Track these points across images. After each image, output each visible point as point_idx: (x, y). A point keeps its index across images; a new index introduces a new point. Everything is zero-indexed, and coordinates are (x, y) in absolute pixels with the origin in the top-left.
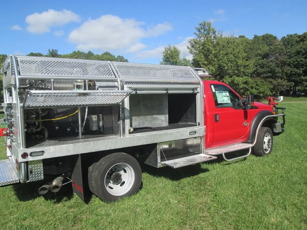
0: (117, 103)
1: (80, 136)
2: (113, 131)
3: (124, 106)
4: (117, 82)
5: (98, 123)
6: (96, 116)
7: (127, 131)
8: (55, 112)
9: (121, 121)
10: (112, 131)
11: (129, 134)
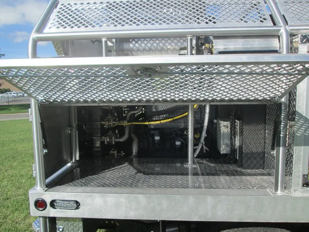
0: (272, 98)
1: (190, 163)
2: (264, 162)
3: (295, 106)
4: (279, 37)
5: (231, 139)
6: (228, 123)
7: (298, 177)
8: (154, 110)
10: (261, 162)
11: (303, 186)
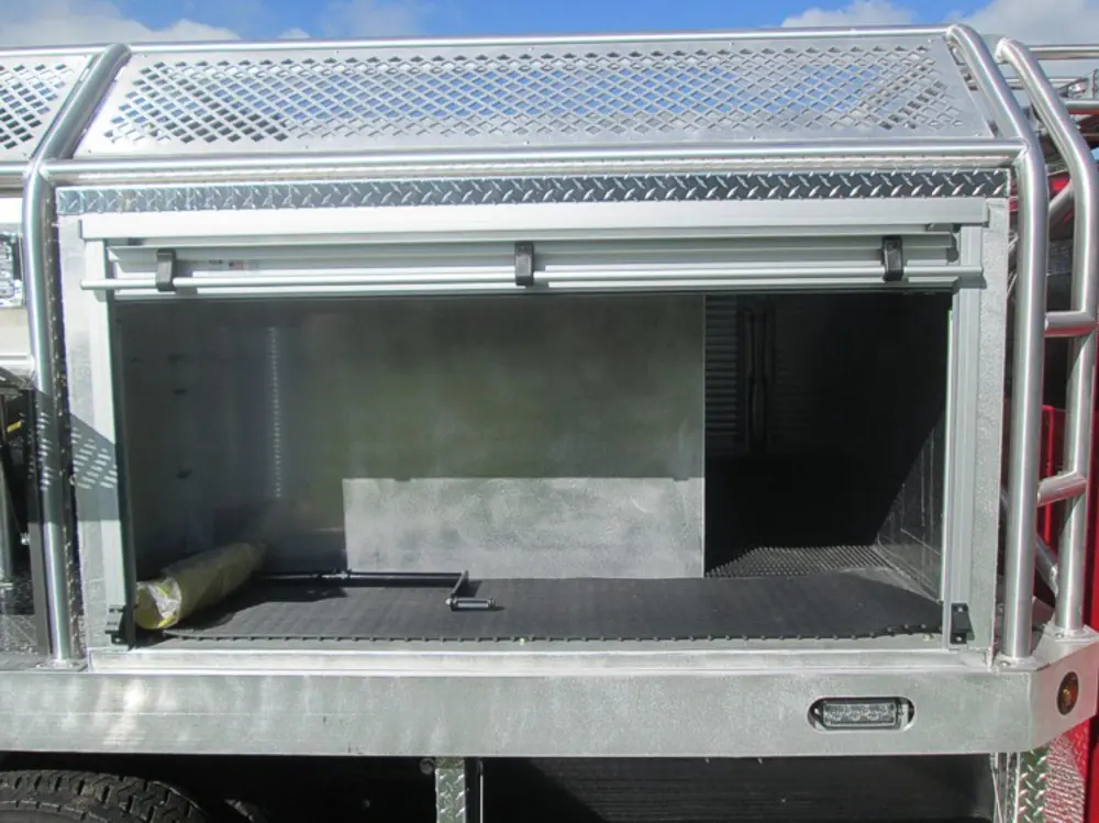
9: (50, 528)
